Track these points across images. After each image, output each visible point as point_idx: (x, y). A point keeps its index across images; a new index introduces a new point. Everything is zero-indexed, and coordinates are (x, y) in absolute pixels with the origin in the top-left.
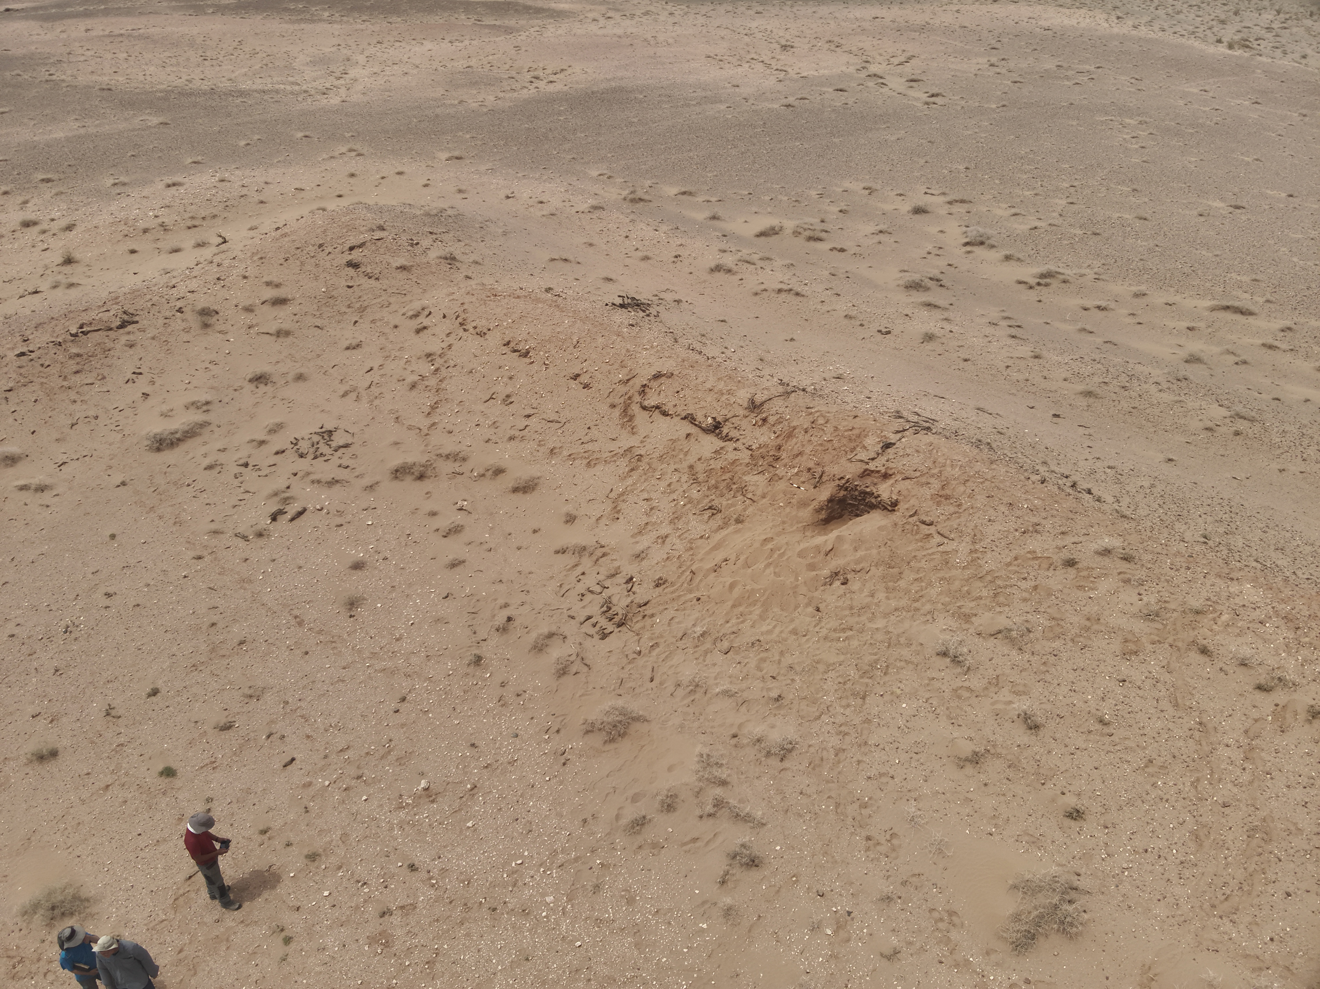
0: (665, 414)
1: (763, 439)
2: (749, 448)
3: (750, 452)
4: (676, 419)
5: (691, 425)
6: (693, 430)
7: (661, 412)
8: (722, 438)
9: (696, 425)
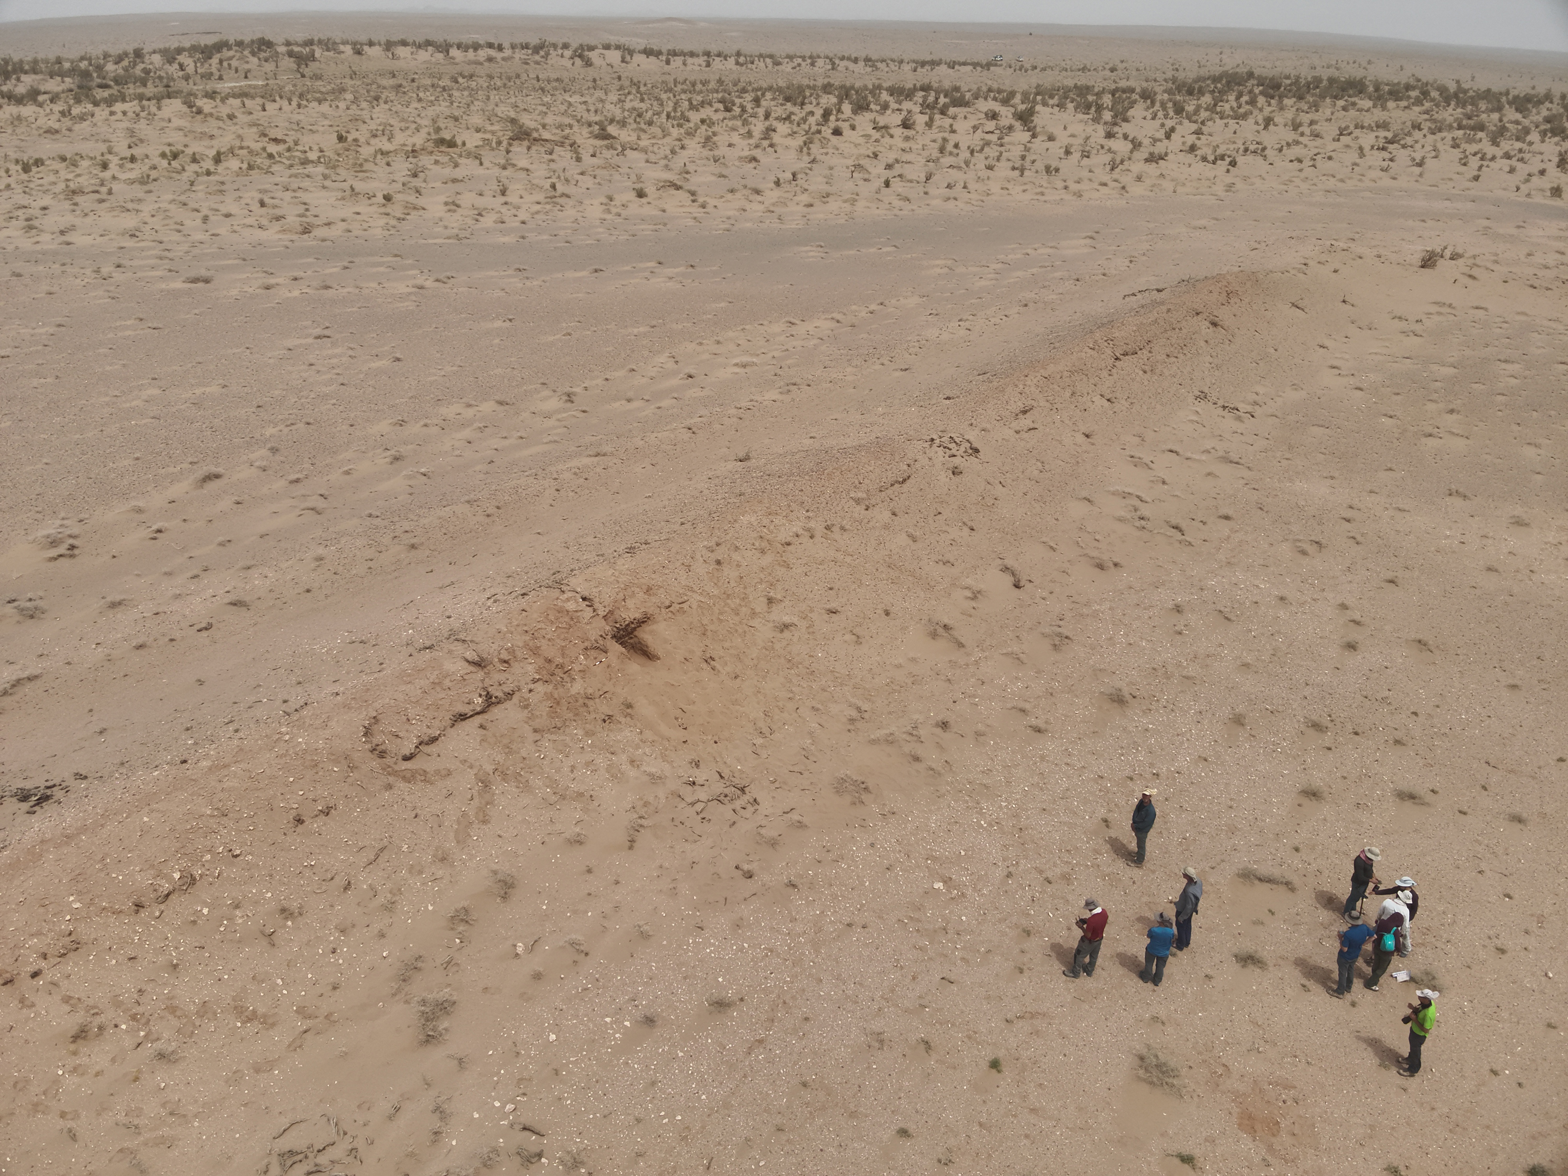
0: (434, 740)
1: (530, 668)
2: (535, 681)
3: (541, 682)
4: (452, 732)
5: (467, 721)
6: (478, 720)
7: (427, 744)
8: (505, 700)
9: (472, 716)
